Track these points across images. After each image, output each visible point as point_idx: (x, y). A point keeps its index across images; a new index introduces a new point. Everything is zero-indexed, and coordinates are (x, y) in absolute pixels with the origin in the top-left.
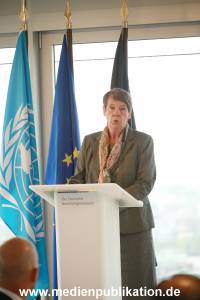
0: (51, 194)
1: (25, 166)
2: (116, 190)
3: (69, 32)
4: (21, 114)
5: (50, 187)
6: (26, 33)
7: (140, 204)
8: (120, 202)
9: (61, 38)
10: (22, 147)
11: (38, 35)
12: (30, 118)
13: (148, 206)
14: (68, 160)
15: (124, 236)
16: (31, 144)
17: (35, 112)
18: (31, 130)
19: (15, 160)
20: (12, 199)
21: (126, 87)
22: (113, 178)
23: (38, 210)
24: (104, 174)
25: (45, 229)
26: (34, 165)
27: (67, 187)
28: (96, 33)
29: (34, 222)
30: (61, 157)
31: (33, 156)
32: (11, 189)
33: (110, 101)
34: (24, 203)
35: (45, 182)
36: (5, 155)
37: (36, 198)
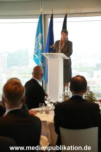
0: (47, 55)
1: (40, 48)
2: (63, 55)
3: (52, 15)
4: (40, 35)
5: (46, 54)
6: (41, 15)
7: (69, 58)
8: (63, 58)
9: (50, 16)
10: (40, 43)
11: (45, 15)
12: (42, 36)
13: (70, 59)
14: (51, 47)
15: (64, 66)
16: (42, 43)
17: (43, 35)
18: (42, 39)
19: (38, 47)
20: (37, 56)
21: (66, 28)
22: (62, 52)
23: (43, 59)
24: (60, 50)
25: (45, 64)
26: (43, 48)
27: (51, 54)
28: (59, 15)
29: (42, 62)
30: (49, 46)
31: (43, 46)
32: (37, 54)
33: (63, 33)
34: (40, 57)
35: (45, 52)
36: (36, 45)
37: (43, 56)
